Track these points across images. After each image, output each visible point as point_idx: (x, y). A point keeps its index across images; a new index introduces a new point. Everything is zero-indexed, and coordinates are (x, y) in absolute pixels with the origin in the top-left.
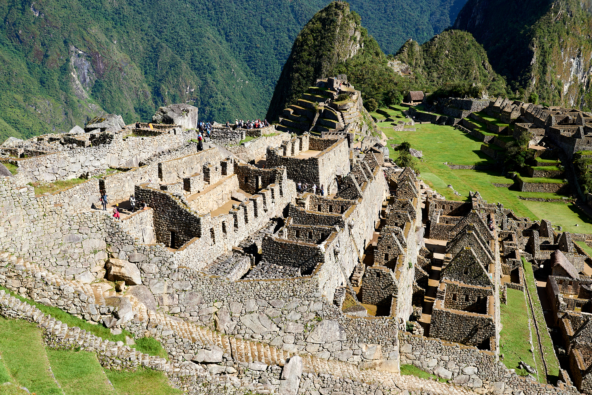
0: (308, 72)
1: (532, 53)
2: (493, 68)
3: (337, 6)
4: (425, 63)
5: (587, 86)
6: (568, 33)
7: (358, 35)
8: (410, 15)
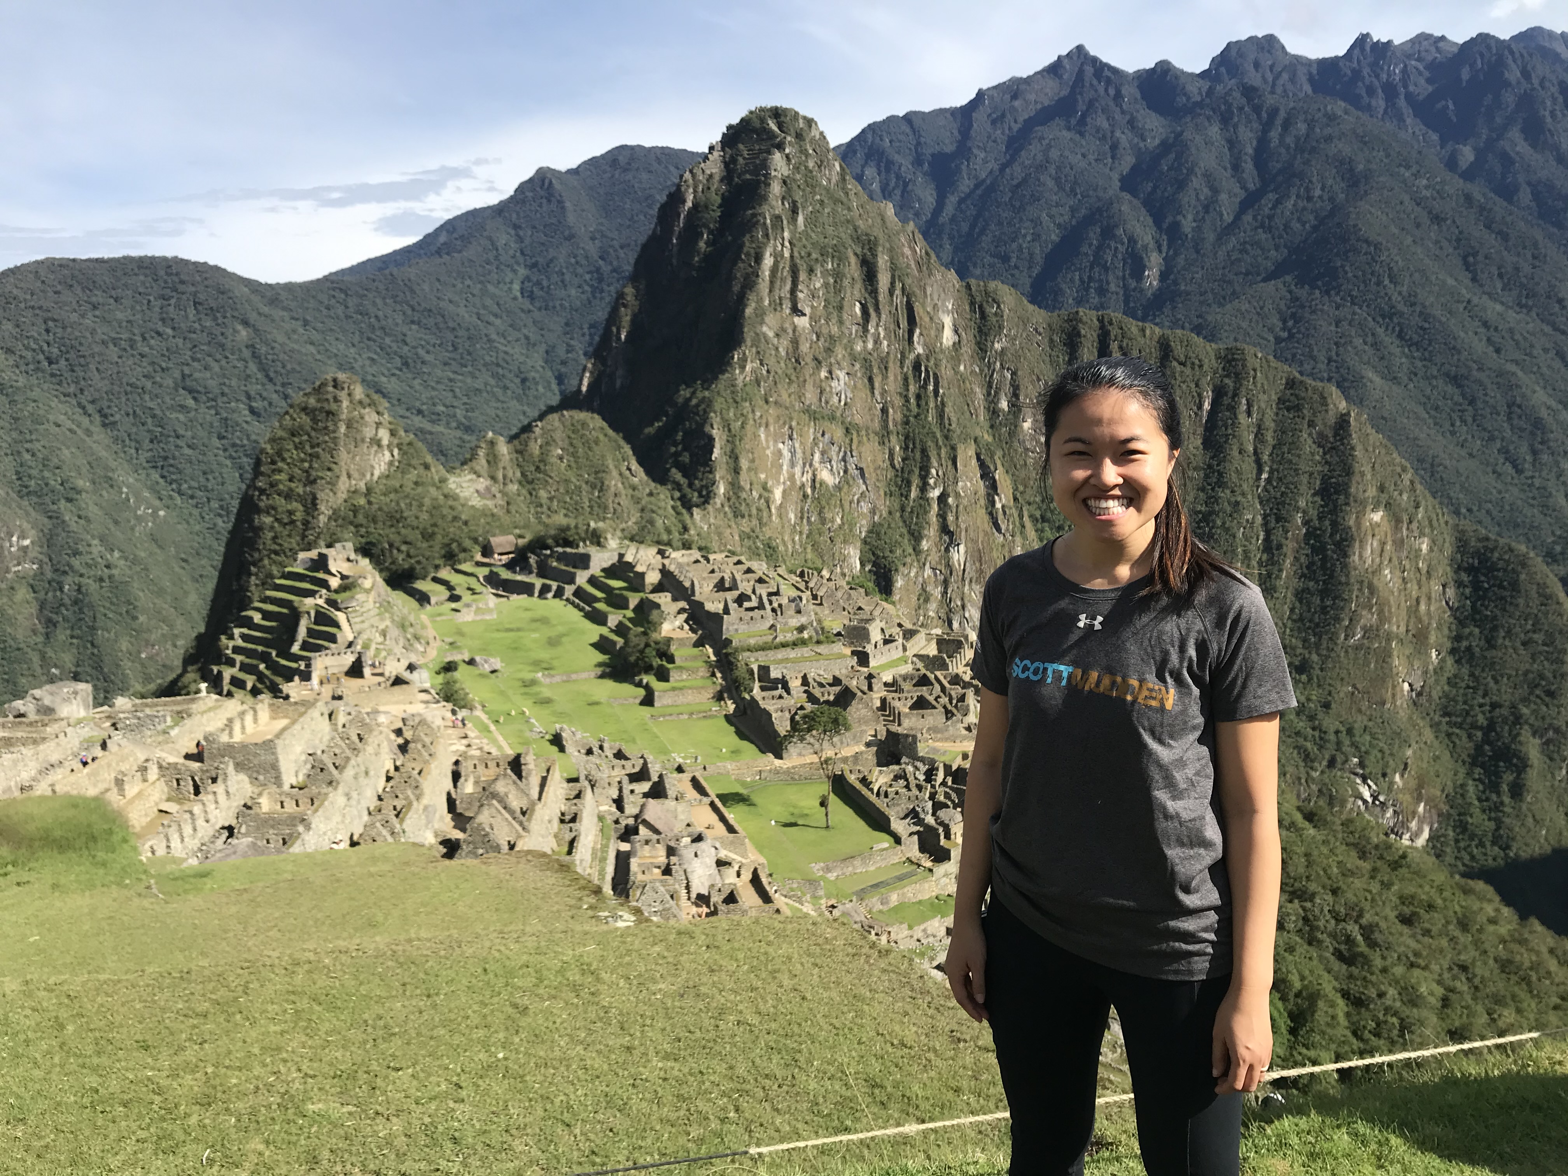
0: (291, 513)
1: (711, 440)
2: (648, 473)
3: (336, 384)
4: (523, 474)
5: (813, 487)
6: (767, 402)
7: (384, 435)
8: (506, 353)
